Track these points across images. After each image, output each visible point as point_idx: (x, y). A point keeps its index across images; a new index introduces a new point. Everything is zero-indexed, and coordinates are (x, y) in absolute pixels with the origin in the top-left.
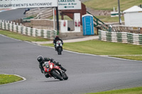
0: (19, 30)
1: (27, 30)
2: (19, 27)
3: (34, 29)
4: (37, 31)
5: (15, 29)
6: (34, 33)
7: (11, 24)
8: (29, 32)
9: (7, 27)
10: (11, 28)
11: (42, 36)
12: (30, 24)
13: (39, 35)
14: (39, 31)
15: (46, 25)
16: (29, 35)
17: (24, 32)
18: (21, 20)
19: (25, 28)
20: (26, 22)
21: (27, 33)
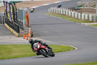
0: (73, 15)
1: (78, 15)
2: (73, 13)
3: (83, 14)
4: (84, 16)
5: (70, 14)
6: (83, 17)
7: (67, 11)
8: (79, 17)
9: (64, 12)
10: (67, 13)
11: (89, 19)
12: (80, 10)
13: (86, 18)
14: (86, 16)
15: (91, 12)
16: (79, 18)
17: (76, 16)
18: (74, 8)
19: (76, 13)
20: (78, 9)
21: (78, 17)
